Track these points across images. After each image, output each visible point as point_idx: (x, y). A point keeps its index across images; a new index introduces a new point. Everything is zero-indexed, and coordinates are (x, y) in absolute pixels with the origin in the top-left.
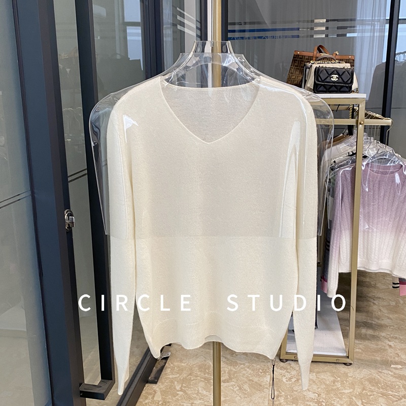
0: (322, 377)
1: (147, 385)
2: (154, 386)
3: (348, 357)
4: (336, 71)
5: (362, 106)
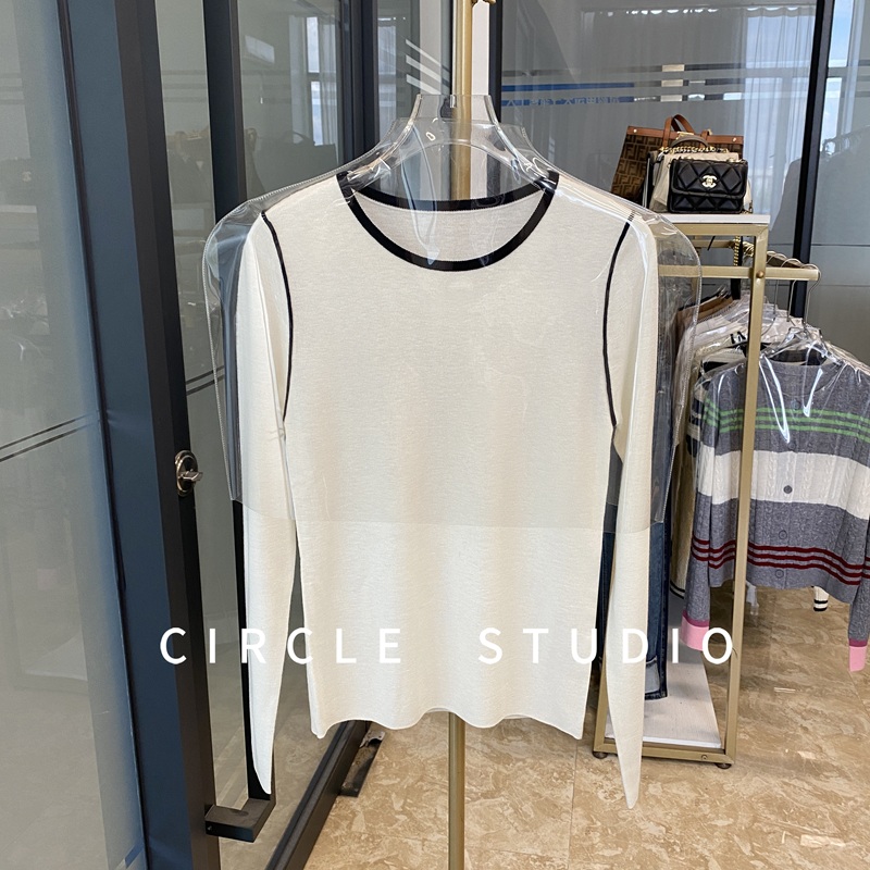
0: (674, 791)
1: (338, 799)
2: (351, 801)
3: (724, 751)
4: (711, 168)
5: (762, 240)
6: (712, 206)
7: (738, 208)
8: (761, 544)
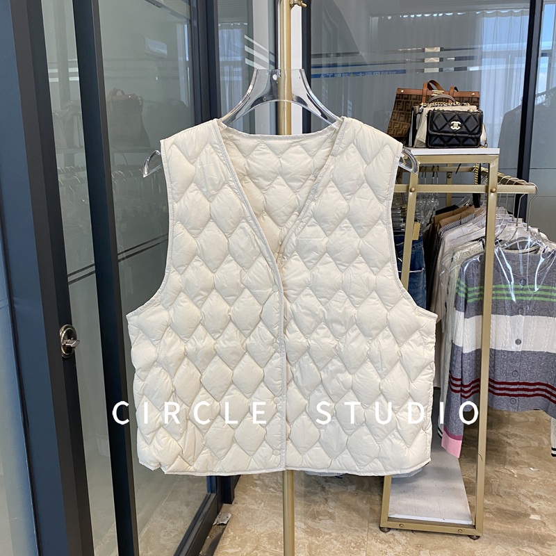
3: (475, 526)
4: (457, 116)
5: (494, 166)
6: (458, 143)
7: (477, 144)
8: (500, 380)
